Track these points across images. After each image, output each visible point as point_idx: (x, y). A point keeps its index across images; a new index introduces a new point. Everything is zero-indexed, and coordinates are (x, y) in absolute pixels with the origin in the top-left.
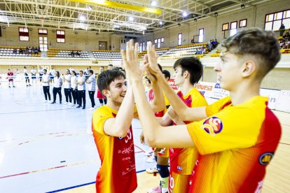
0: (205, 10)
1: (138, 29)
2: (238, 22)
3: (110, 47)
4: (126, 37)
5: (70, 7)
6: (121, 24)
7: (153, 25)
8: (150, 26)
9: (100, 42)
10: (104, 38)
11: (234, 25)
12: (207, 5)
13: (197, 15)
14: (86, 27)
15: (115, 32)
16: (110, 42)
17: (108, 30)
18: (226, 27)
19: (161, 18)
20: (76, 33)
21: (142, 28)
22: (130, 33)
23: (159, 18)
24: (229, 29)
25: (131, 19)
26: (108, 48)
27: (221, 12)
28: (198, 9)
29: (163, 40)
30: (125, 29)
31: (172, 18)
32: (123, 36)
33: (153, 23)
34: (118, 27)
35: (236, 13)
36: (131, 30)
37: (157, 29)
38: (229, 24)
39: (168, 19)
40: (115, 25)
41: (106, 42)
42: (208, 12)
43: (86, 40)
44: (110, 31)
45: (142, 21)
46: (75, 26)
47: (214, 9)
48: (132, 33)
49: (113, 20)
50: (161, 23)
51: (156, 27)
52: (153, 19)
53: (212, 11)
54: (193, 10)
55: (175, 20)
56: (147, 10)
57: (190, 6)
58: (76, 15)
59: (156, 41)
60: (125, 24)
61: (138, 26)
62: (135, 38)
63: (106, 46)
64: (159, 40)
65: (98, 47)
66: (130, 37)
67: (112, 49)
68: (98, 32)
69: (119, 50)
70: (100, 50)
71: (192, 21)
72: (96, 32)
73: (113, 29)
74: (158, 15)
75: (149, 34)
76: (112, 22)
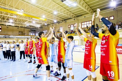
0: (62, 20)
1: (36, 27)
2: (73, 25)
3: (24, 34)
4: (31, 30)
5: (5, 15)
6: (29, 24)
7: (43, 25)
8: (41, 25)
9: (19, 32)
10: (21, 30)
11: (72, 26)
12: (62, 18)
13: (59, 22)
14: (13, 25)
15: (26, 28)
16: (24, 31)
17: (24, 26)
18: (69, 26)
19: (46, 22)
20: (7, 27)
21: (38, 26)
22: (32, 28)
23: (45, 22)
24: (71, 27)
25: (34, 22)
26: (23, 34)
27: (68, 21)
28: (59, 20)
29: (46, 31)
30: (31, 26)
31: (50, 23)
32: (30, 29)
33: (43, 24)
34: (28, 25)
35: (72, 22)
36: (33, 27)
37: (44, 27)
38: (70, 25)
39: (49, 23)
40: (27, 24)
41: (22, 32)
43: (13, 31)
45: (38, 23)
46: (7, 24)
47: (65, 20)
48: (34, 28)
49: (26, 22)
50: (46, 24)
52: (43, 23)
53: (64, 21)
54: (58, 20)
56: (41, 19)
57: (57, 18)
58: (8, 19)
60: (31, 24)
61: (37, 25)
62: (35, 30)
63: (22, 33)
64: (45, 31)
65: (18, 34)
66: (33, 30)
67: (25, 34)
68: (19, 27)
69: (28, 35)
70: (19, 35)
71: (57, 24)
72: (18, 27)
73: (26, 26)
74: (45, 21)
75: (41, 29)
76: (25, 23)
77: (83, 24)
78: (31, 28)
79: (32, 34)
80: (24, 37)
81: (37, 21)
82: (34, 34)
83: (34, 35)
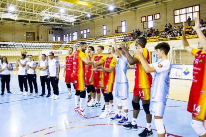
0: (126, 5)
2: (154, 15)
3: (38, 38)
4: (53, 29)
7: (80, 17)
8: (78, 18)
9: (27, 33)
10: (32, 29)
11: (150, 18)
13: (119, 9)
14: (16, 18)
15: (43, 24)
16: (38, 32)
17: (38, 21)
18: (144, 19)
20: (2, 23)
21: (72, 19)
22: (56, 25)
23: (87, 11)
24: (147, 21)
25: (62, 10)
26: (36, 38)
27: (140, 7)
28: (121, 4)
29: (88, 31)
30: (53, 20)
31: (98, 11)
32: (51, 27)
33: (82, 15)
34: (48, 18)
35: (151, 8)
36: (58, 21)
37: (84, 21)
38: (147, 17)
39: (95, 12)
40: (46, 16)
41: (34, 33)
42: (129, 7)
44: (39, 22)
45: (70, 13)
46: (3, 15)
48: (59, 25)
49: (44, 11)
50: (89, 16)
51: (83, 19)
52: (82, 12)
53: (131, 6)
54: (117, 5)
55: (100, 14)
57: (115, 2)
59: (82, 32)
60: (55, 16)
61: (67, 18)
62: (61, 30)
63: (34, 37)
64: (85, 31)
65: (25, 38)
66: (57, 29)
67: (40, 39)
68: (26, 23)
69: (47, 41)
70: (28, 40)
71: (115, 15)
72: (24, 23)
73: (43, 21)
74: (86, 7)
75: (75, 25)
76: (42, 13)
77: (177, 12)
78: (54, 25)
79: (54, 38)
80: (38, 44)
81: (69, 7)
82: (59, 38)
83: (59, 40)
